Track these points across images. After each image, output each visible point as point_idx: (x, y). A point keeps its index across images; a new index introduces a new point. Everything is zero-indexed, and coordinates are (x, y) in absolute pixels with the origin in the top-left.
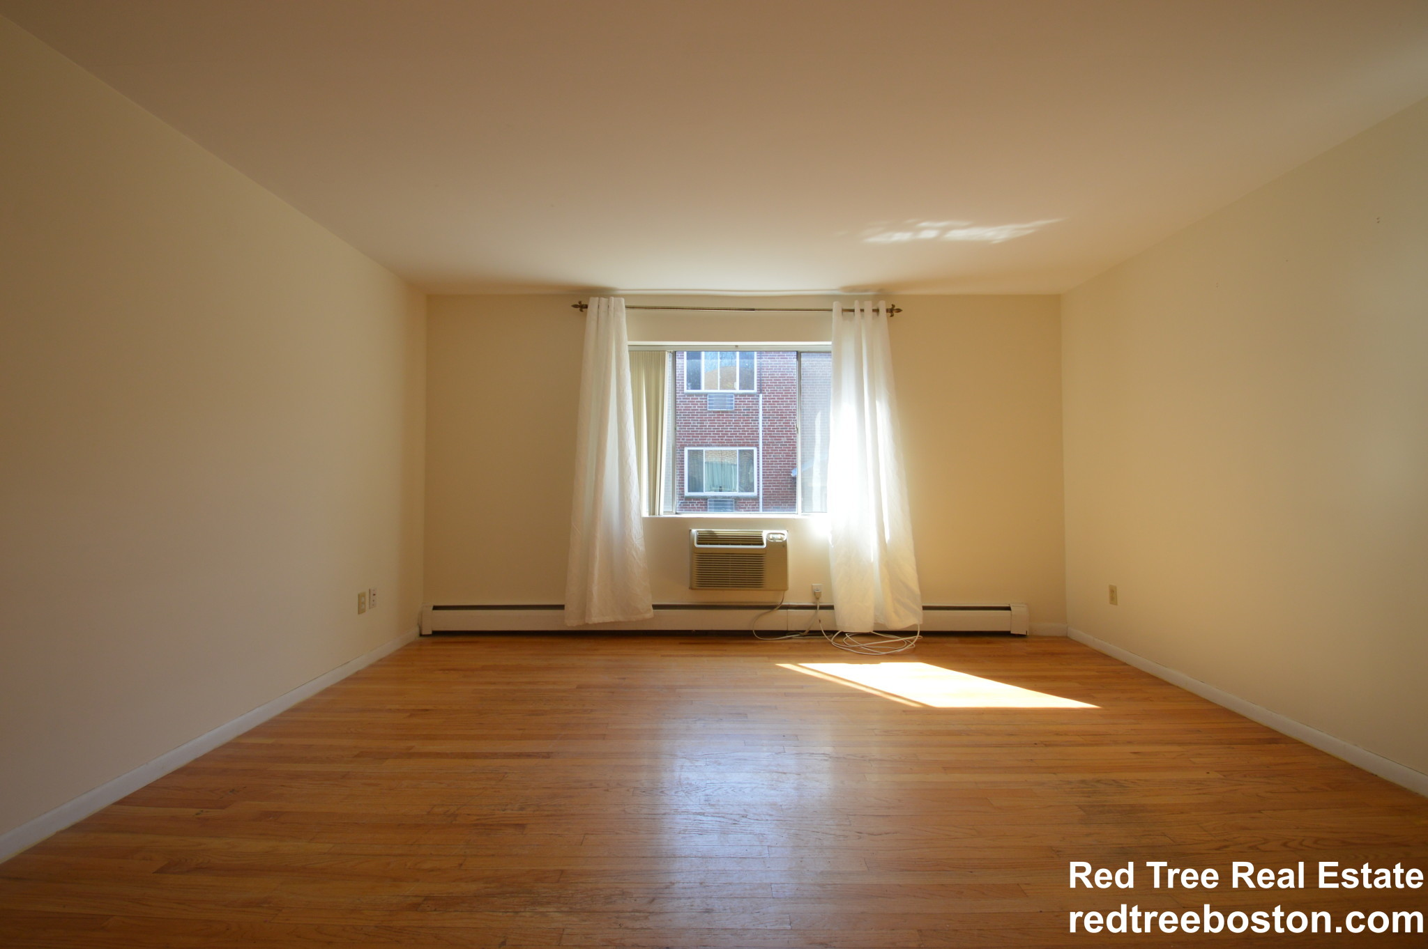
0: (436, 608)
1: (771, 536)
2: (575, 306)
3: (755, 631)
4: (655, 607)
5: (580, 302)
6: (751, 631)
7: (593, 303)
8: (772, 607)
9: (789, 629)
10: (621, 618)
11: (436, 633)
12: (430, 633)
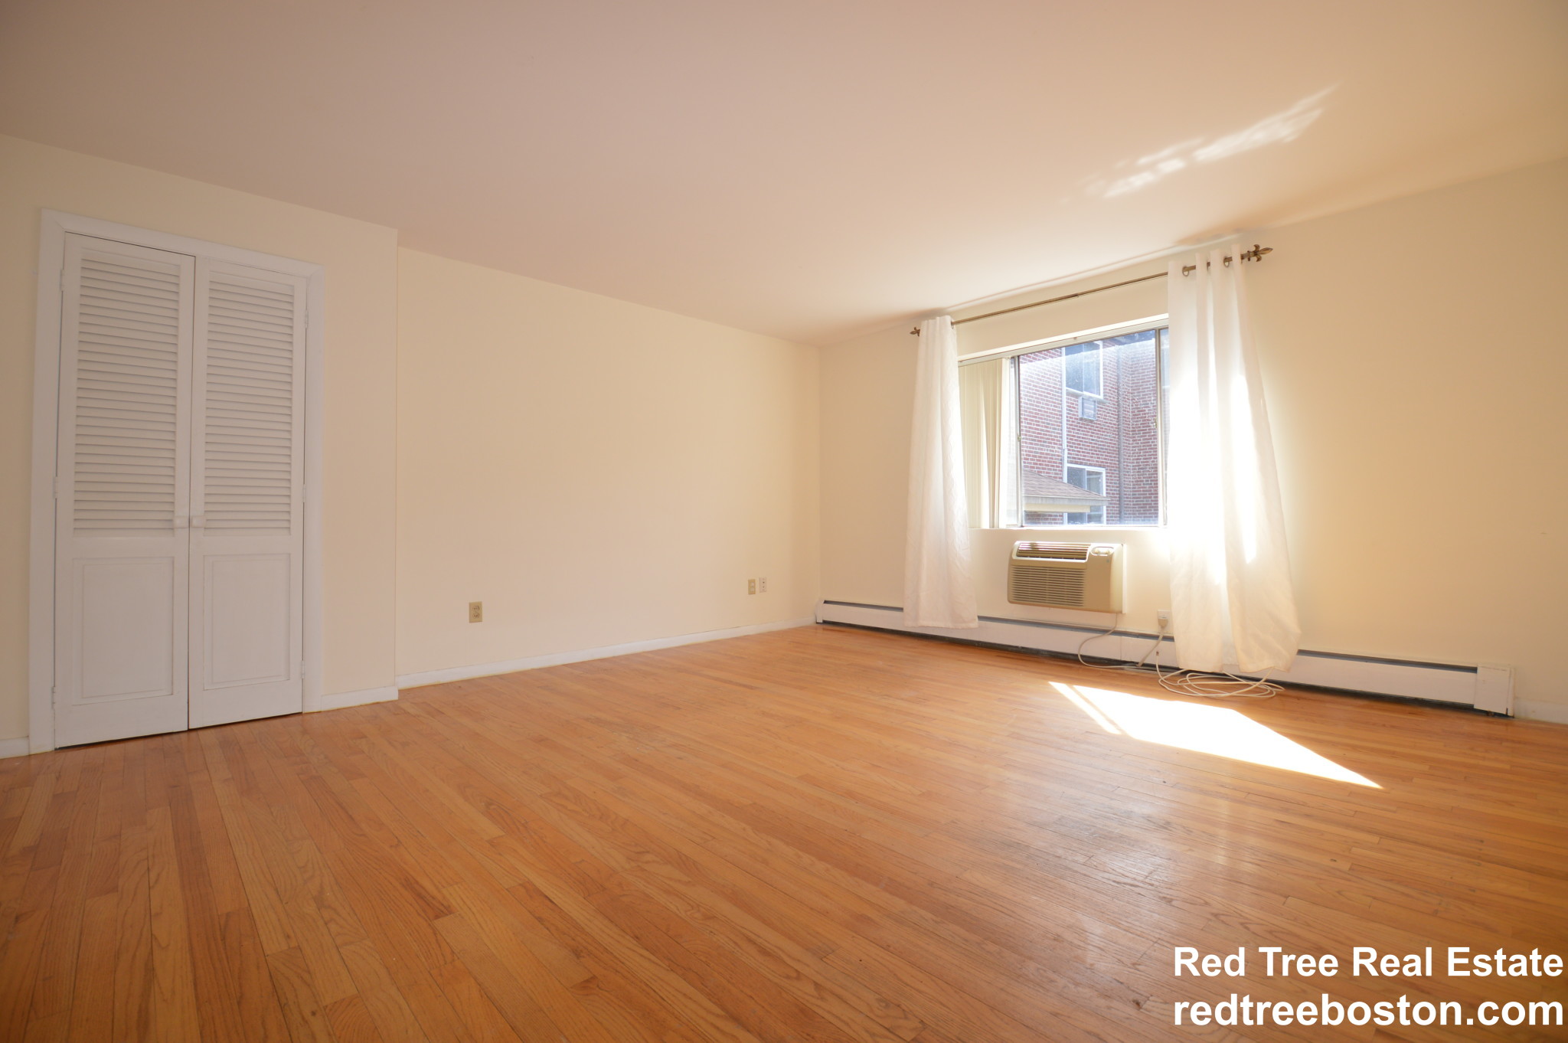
0: (826, 602)
1: (1096, 550)
2: (912, 333)
3: (1082, 656)
4: (980, 618)
5: (915, 329)
6: (1077, 655)
7: (924, 327)
8: (1104, 632)
9: (1123, 659)
10: (950, 625)
11: (825, 622)
12: (822, 622)
